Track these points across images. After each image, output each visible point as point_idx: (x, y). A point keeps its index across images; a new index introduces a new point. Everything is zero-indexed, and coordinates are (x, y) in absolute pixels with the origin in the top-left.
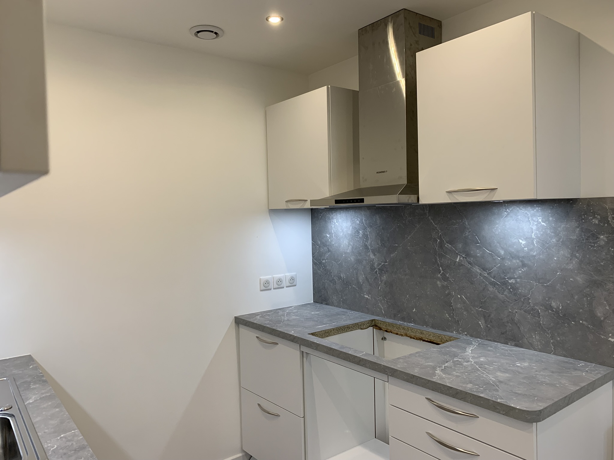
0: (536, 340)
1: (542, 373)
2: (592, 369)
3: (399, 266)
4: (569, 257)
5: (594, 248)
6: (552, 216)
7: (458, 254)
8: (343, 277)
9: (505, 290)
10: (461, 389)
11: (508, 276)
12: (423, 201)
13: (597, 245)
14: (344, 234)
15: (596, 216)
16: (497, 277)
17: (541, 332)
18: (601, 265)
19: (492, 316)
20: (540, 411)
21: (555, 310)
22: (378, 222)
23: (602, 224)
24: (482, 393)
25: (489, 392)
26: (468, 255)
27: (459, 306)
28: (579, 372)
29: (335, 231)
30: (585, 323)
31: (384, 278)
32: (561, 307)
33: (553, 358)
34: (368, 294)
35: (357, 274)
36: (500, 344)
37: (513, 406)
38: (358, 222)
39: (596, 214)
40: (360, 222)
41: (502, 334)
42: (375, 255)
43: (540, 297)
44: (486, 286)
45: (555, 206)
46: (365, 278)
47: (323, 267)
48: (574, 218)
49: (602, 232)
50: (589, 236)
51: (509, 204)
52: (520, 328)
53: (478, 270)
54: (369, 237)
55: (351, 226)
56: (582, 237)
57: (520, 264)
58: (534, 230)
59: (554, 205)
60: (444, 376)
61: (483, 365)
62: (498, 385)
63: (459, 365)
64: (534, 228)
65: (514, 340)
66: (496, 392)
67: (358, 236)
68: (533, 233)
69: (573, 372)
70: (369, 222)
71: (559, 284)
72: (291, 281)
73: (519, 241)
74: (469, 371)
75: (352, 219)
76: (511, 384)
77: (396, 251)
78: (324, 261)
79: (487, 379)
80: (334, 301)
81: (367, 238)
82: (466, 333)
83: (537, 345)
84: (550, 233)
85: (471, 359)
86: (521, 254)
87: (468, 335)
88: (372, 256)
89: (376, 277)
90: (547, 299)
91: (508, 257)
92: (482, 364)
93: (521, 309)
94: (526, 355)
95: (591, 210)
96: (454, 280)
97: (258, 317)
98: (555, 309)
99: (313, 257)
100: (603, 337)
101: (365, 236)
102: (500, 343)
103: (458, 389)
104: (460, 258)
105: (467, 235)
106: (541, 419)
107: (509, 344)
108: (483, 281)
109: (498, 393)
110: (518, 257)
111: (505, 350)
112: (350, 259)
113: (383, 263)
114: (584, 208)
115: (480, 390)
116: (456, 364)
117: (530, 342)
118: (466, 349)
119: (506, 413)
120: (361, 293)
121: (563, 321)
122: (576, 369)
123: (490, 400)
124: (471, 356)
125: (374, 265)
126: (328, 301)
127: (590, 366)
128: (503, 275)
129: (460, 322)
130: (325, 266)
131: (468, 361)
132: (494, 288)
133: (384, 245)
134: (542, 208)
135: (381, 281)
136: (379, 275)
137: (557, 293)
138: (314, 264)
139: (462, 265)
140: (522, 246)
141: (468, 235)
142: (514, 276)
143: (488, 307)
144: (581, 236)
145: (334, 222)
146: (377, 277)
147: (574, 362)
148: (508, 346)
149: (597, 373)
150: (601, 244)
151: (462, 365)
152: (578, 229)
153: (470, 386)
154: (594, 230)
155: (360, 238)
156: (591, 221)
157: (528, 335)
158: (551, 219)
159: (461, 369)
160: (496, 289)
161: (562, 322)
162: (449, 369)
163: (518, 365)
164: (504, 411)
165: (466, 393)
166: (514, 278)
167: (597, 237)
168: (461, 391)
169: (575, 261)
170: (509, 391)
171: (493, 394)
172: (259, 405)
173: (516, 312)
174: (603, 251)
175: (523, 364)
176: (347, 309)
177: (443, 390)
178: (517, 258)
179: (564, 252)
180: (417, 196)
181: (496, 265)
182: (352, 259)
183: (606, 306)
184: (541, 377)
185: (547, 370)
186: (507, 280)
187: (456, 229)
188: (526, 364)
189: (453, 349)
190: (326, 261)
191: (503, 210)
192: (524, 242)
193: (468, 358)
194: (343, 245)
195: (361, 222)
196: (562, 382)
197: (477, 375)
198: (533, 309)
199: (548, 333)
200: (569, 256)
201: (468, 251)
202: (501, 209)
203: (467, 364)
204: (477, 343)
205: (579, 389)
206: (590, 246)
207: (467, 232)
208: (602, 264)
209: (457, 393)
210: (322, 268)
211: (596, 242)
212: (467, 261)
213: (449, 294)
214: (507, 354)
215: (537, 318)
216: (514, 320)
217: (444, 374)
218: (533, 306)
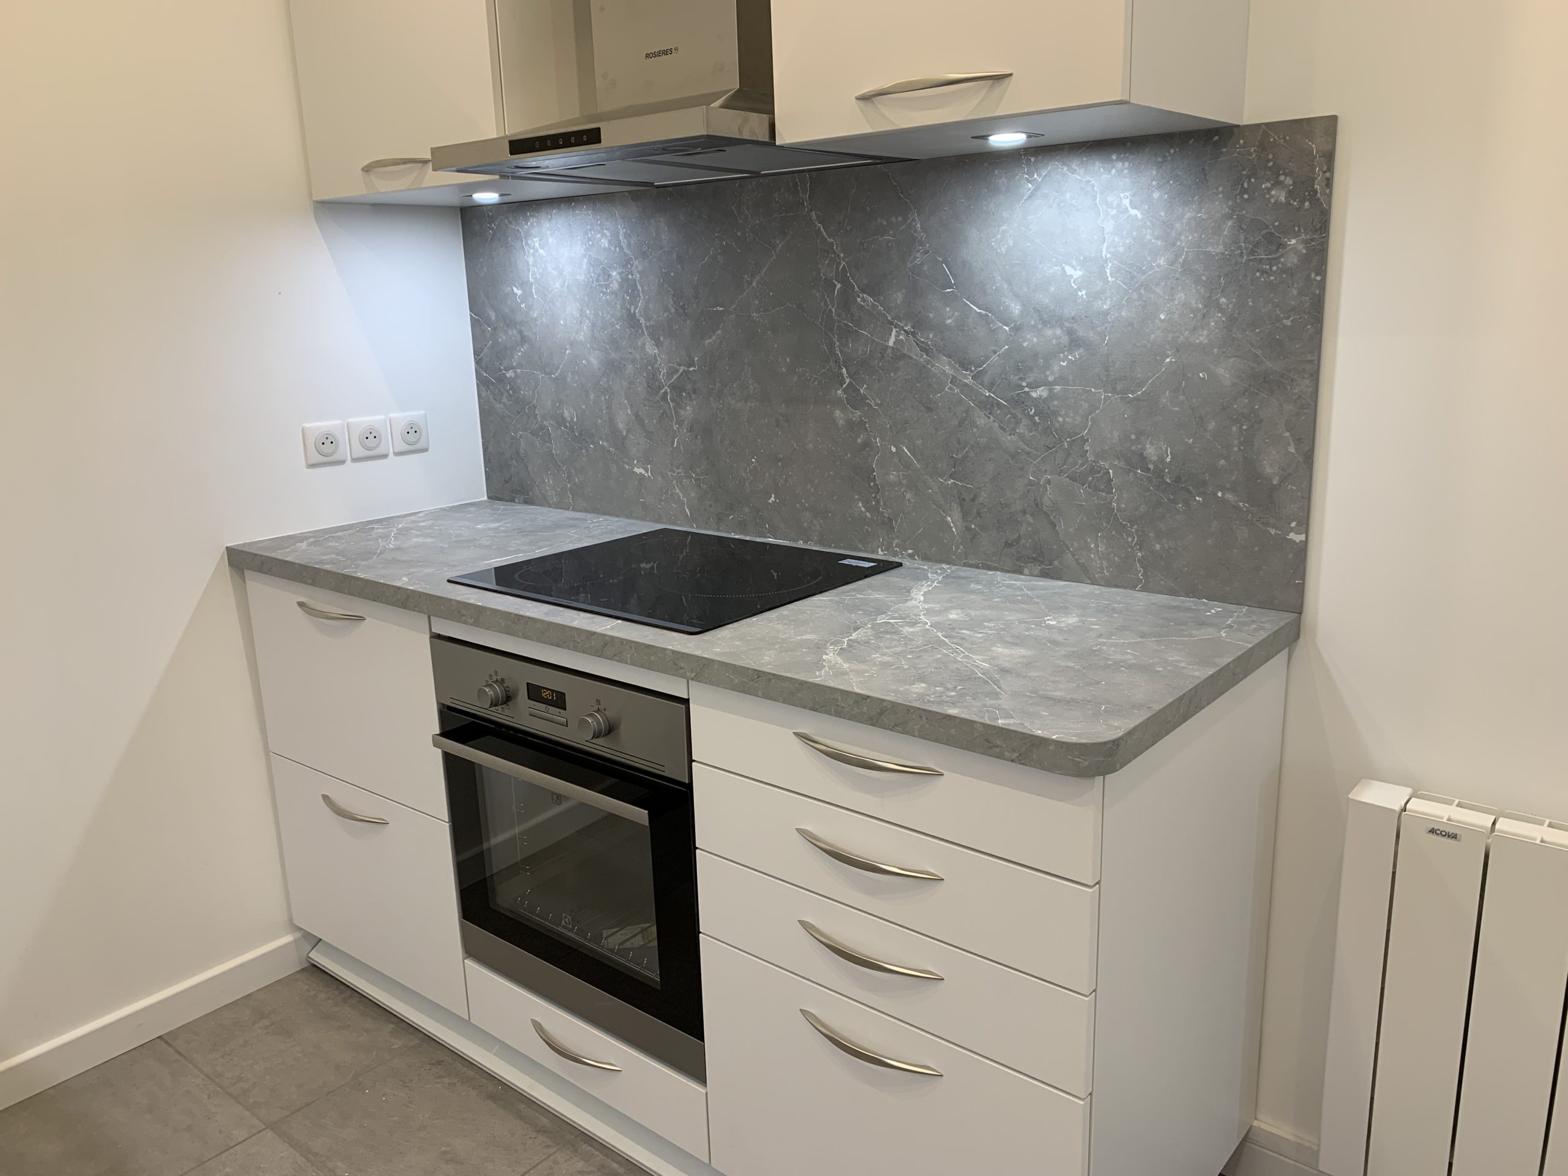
0: (1098, 555)
1: (1114, 639)
2: (1241, 619)
3: (729, 373)
4: (1199, 310)
5: (1268, 277)
6: (1159, 187)
7: (891, 323)
8: (569, 419)
9: (1021, 419)
10: (891, 697)
11: (1031, 377)
12: (785, 137)
13: (1278, 268)
14: (565, 282)
15: (1282, 178)
16: (998, 385)
17: (1114, 533)
18: (1285, 326)
19: (982, 498)
20: (1116, 743)
21: (1151, 466)
22: (665, 237)
23: (1295, 203)
24: (954, 704)
25: (975, 699)
26: (920, 324)
27: (892, 477)
28: (1211, 630)
29: (538, 277)
30: (1230, 496)
31: (688, 411)
32: (1170, 457)
33: (1140, 599)
34: (645, 462)
35: (609, 407)
36: (1004, 574)
37: (1042, 735)
38: (605, 243)
39: (1281, 172)
40: (610, 242)
41: (1008, 545)
42: (658, 344)
43: (1116, 434)
44: (967, 412)
45: (1171, 155)
46: (634, 418)
47: (508, 391)
48: (1220, 189)
49: (1294, 226)
50: (1257, 243)
51: (1040, 157)
52: (1055, 526)
53: (947, 368)
54: (639, 288)
55: (584, 256)
56: (1240, 247)
57: (1065, 340)
58: (1108, 233)
59: (1169, 152)
60: (848, 668)
61: (956, 630)
62: (998, 681)
63: (892, 633)
64: (1109, 226)
65: (1040, 561)
66: (993, 699)
67: (607, 286)
68: (1106, 244)
69: (1194, 632)
70: (638, 240)
71: (1168, 391)
72: (412, 437)
73: (1065, 270)
74: (918, 647)
75: (586, 233)
76: (1033, 674)
77: (718, 329)
78: (510, 374)
79: (967, 667)
80: (547, 491)
81: (633, 291)
82: (910, 551)
83: (1099, 570)
84: (1151, 240)
85: (922, 617)
86: (1069, 312)
87: (916, 557)
88: (651, 349)
89: (664, 412)
90: (1133, 437)
91: (1033, 323)
92: (953, 629)
93: (1061, 472)
94: (1071, 596)
95: (1269, 161)
96: (879, 402)
97: (303, 545)
98: (1154, 463)
99: (478, 362)
100: (1273, 532)
101: (629, 287)
102: (1003, 570)
103: (885, 700)
104: (897, 336)
105: (918, 261)
106: (1118, 766)
107: (1026, 571)
108: (961, 400)
109: (999, 702)
110: (1060, 321)
111: (1014, 588)
112: (588, 361)
113: (682, 369)
114: (1251, 154)
115: (948, 697)
116: (881, 633)
117: (1082, 561)
118: (909, 591)
119: (1020, 755)
120: (623, 462)
121: (1172, 497)
122: (1201, 624)
123: (975, 722)
124: (923, 608)
125: (658, 374)
126: (530, 493)
127: (1235, 612)
128: (1017, 377)
129: (896, 521)
130: (515, 389)
131: (914, 624)
132: (989, 418)
133: (684, 310)
134: (1133, 165)
135: (680, 423)
136: (672, 405)
137: (1161, 418)
138: (483, 383)
139: (904, 356)
140: (1073, 285)
141: (922, 264)
142: (1046, 377)
143: (973, 472)
144: (1236, 243)
145: (534, 246)
146: (668, 412)
147: (1195, 605)
148: (1022, 577)
149: (1256, 630)
150: (1289, 265)
151: (897, 633)
152: (1230, 223)
153: (919, 688)
154: (1273, 224)
155: (612, 293)
156: (1267, 196)
157: (1076, 545)
158: (1156, 195)
159: (894, 643)
160: (994, 421)
161: (1169, 499)
162: (862, 648)
163: (1052, 623)
164: (1013, 751)
165: (909, 709)
166: (1046, 383)
167: (1281, 244)
168: (894, 705)
169: (1216, 318)
170: (1028, 694)
171: (985, 707)
172: (326, 798)
173: (1049, 482)
174: (1293, 285)
175: (1064, 619)
176: (586, 511)
177: (843, 707)
178: (1056, 322)
179: (1188, 296)
180: (768, 118)
181: (997, 349)
182: (594, 360)
183: (1289, 445)
184: (1113, 649)
185: (1127, 632)
186: (1026, 389)
187: (887, 244)
188: (1072, 620)
189: (874, 593)
190: (515, 372)
191: (1022, 177)
192: (1077, 274)
193: (916, 615)
194: (565, 320)
195: (615, 241)
196: (1170, 659)
197: (939, 656)
198: (1093, 471)
199: (1130, 534)
200: (1200, 306)
201: (920, 312)
202: (1017, 175)
203: (911, 630)
204: (940, 574)
205: (1215, 673)
206: (1258, 271)
207: (919, 255)
208: (1288, 323)
209: (882, 712)
210: (505, 394)
211: (1276, 259)
212: (917, 344)
213: (867, 444)
214: (1020, 598)
215: (1104, 494)
216: (1041, 503)
217: (847, 660)
218: (1094, 461)
